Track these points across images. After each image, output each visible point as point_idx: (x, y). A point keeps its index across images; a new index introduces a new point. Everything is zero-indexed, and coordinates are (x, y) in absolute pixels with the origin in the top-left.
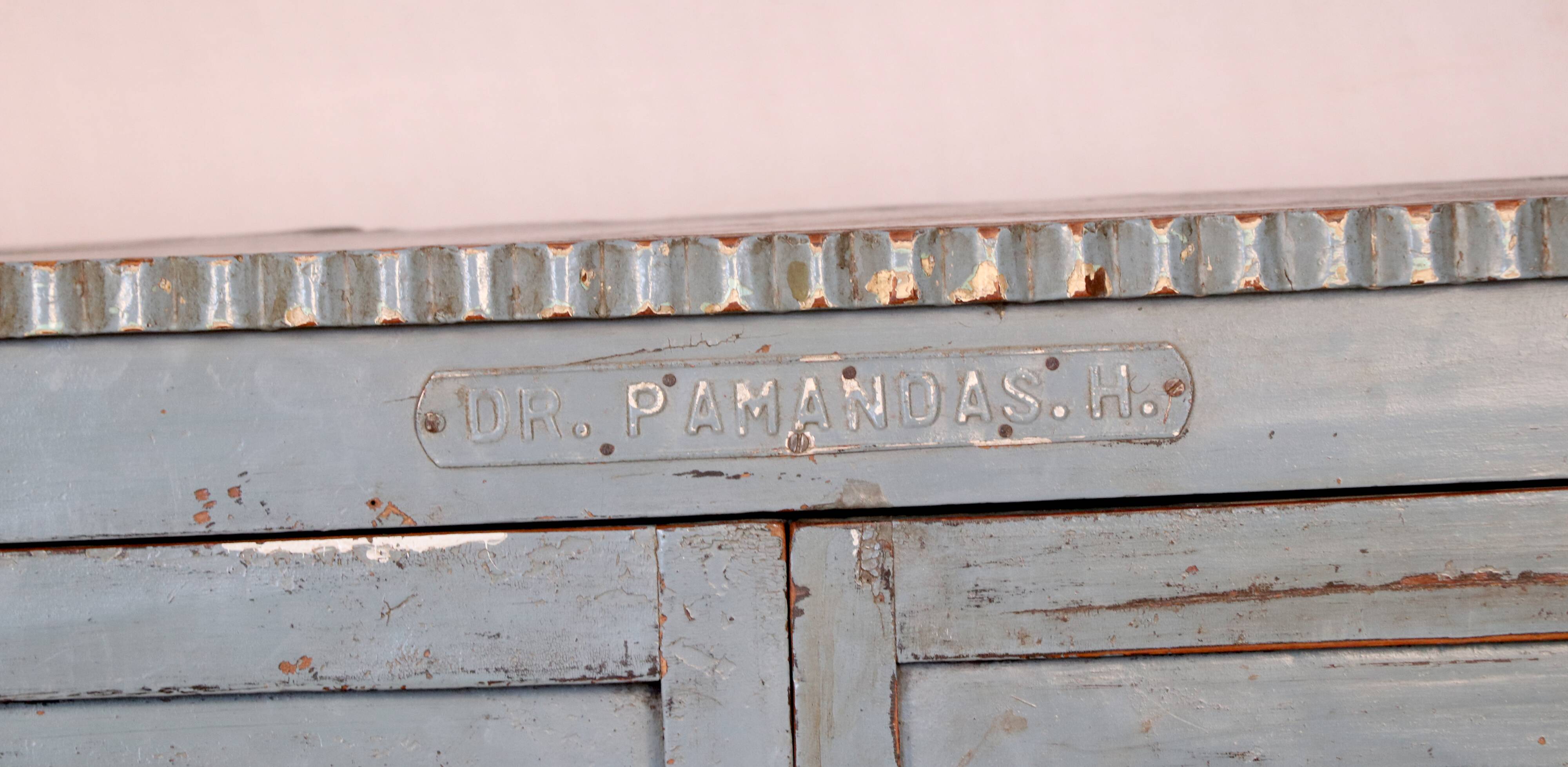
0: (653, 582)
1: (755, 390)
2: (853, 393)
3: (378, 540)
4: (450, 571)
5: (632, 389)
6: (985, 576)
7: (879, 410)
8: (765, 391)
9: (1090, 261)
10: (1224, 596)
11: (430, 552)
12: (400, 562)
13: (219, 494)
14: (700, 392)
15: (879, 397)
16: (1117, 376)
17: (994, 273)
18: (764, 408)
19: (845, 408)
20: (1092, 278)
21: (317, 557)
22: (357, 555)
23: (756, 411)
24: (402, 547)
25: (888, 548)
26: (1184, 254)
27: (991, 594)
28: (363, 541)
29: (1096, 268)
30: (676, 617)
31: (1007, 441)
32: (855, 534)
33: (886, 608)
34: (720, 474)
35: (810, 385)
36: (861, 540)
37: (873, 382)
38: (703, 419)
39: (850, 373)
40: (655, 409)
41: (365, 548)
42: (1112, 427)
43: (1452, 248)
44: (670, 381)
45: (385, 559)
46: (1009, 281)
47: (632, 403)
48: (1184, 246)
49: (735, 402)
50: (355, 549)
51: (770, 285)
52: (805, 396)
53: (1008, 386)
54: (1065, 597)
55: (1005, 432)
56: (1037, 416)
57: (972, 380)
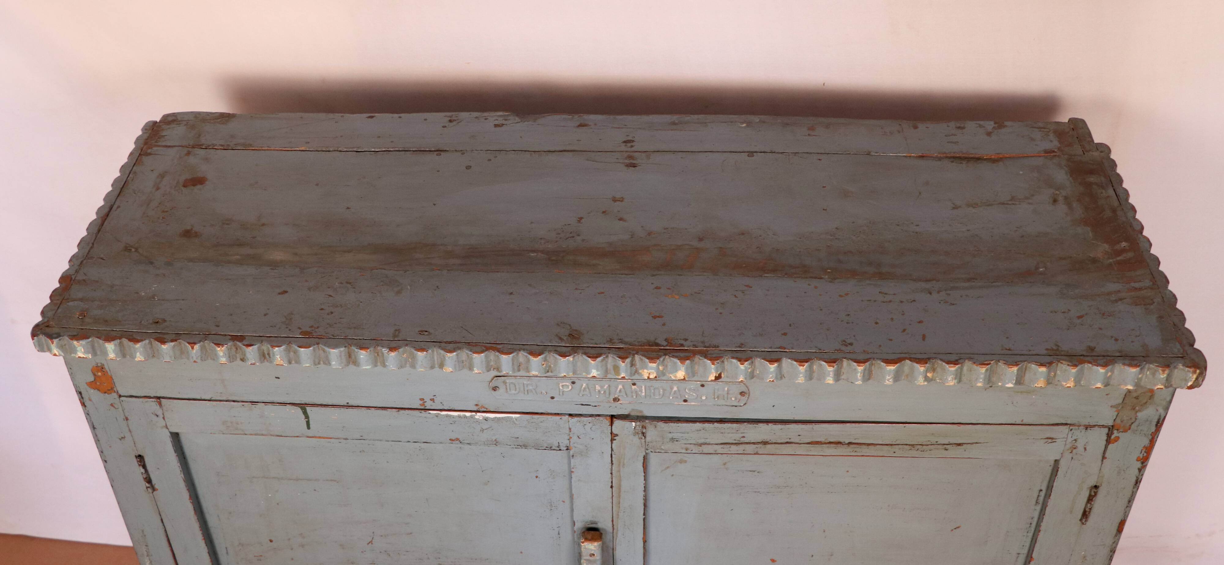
0: (568, 429)
1: (602, 387)
2: (634, 389)
3: (478, 414)
4: (502, 422)
5: (561, 384)
6: (675, 435)
7: (643, 394)
8: (605, 388)
9: (717, 371)
10: (754, 443)
11: (495, 418)
12: (486, 419)
13: (427, 399)
14: (583, 387)
15: (644, 391)
16: (724, 390)
17: (684, 373)
18: (605, 392)
19: (632, 392)
20: (717, 375)
21: (459, 416)
22: (471, 417)
23: (602, 392)
24: (486, 416)
25: (644, 427)
26: (749, 370)
27: (677, 440)
28: (474, 414)
29: (719, 373)
30: (575, 438)
31: (686, 403)
32: (634, 424)
33: (643, 441)
34: (590, 405)
35: (620, 387)
36: (635, 425)
37: (642, 387)
38: (585, 393)
39: (634, 384)
40: (568, 390)
41: (475, 415)
42: (721, 402)
43: (840, 371)
44: (573, 383)
45: (481, 418)
46: (688, 375)
47: (561, 388)
48: (749, 368)
49: (595, 389)
50: (471, 415)
51: (607, 368)
52: (619, 389)
53: (687, 391)
54: (702, 441)
55: (685, 401)
56: (696, 398)
57: (675, 389)
